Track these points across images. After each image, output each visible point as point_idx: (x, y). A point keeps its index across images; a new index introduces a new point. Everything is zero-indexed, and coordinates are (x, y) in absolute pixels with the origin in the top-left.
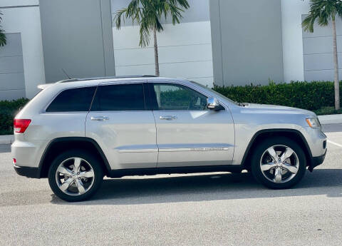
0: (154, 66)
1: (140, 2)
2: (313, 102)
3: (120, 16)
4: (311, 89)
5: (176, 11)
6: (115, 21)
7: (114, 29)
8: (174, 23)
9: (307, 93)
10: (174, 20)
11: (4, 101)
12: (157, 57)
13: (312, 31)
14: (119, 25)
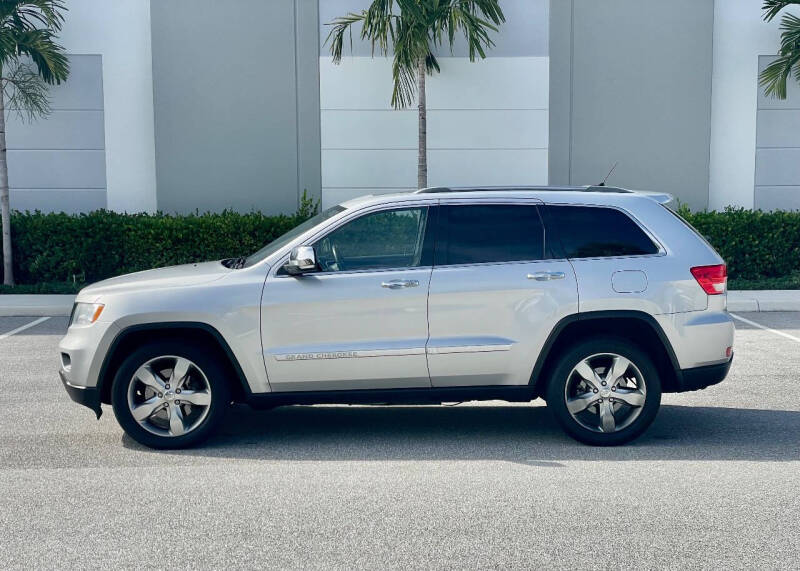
0: (416, 155)
1: (395, 3)
2: (773, 259)
3: (341, 33)
4: (771, 229)
5: (477, 28)
6: (328, 44)
7: (326, 61)
8: (472, 56)
9: (761, 236)
10: (472, 49)
11: (57, 213)
12: (423, 133)
13: (783, 95)
14: (338, 53)
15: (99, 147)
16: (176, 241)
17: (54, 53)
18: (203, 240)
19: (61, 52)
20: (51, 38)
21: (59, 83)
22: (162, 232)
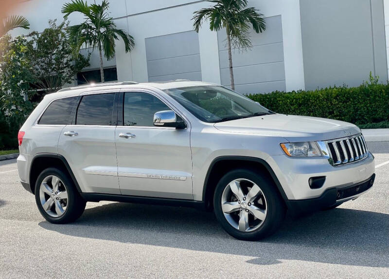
15: (281, 60)
16: (300, 105)
17: (258, 18)
18: (313, 103)
19: (262, 17)
20: (256, 12)
21: (261, 32)
22: (293, 101)
